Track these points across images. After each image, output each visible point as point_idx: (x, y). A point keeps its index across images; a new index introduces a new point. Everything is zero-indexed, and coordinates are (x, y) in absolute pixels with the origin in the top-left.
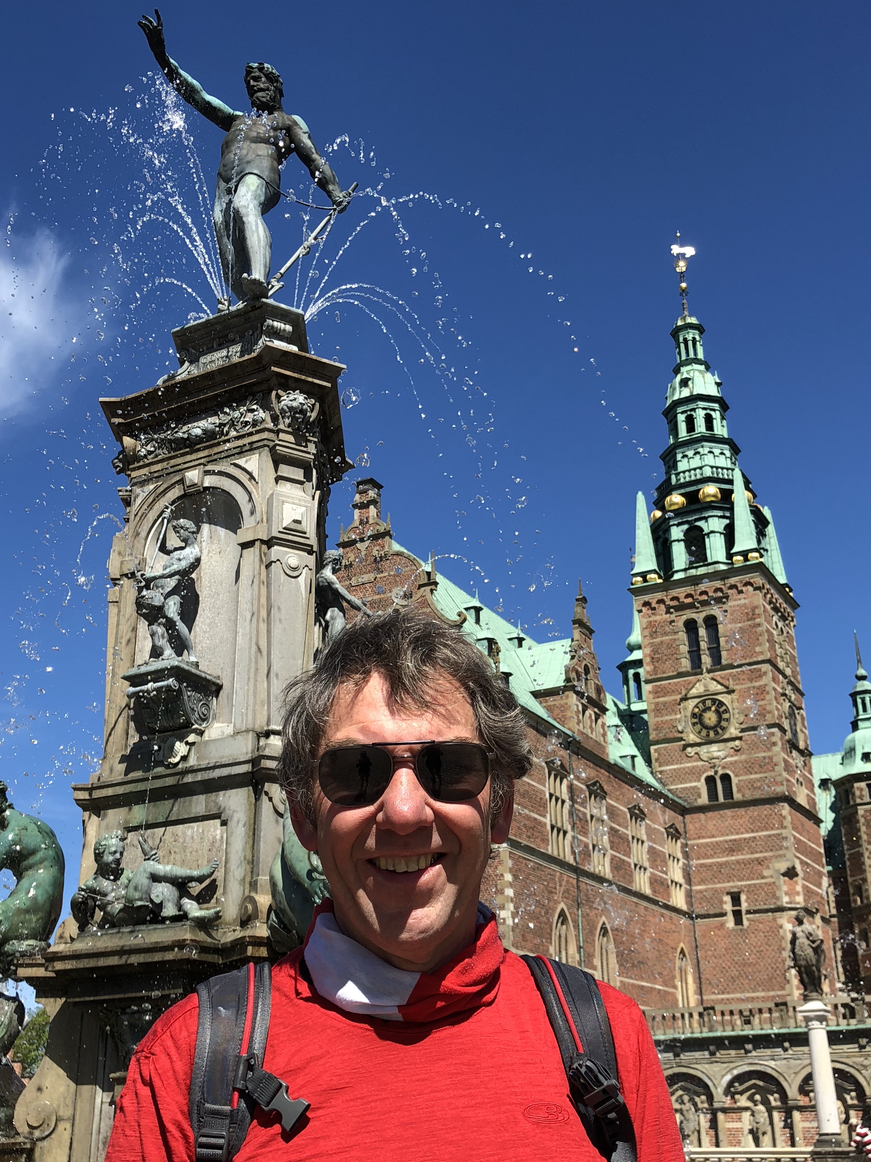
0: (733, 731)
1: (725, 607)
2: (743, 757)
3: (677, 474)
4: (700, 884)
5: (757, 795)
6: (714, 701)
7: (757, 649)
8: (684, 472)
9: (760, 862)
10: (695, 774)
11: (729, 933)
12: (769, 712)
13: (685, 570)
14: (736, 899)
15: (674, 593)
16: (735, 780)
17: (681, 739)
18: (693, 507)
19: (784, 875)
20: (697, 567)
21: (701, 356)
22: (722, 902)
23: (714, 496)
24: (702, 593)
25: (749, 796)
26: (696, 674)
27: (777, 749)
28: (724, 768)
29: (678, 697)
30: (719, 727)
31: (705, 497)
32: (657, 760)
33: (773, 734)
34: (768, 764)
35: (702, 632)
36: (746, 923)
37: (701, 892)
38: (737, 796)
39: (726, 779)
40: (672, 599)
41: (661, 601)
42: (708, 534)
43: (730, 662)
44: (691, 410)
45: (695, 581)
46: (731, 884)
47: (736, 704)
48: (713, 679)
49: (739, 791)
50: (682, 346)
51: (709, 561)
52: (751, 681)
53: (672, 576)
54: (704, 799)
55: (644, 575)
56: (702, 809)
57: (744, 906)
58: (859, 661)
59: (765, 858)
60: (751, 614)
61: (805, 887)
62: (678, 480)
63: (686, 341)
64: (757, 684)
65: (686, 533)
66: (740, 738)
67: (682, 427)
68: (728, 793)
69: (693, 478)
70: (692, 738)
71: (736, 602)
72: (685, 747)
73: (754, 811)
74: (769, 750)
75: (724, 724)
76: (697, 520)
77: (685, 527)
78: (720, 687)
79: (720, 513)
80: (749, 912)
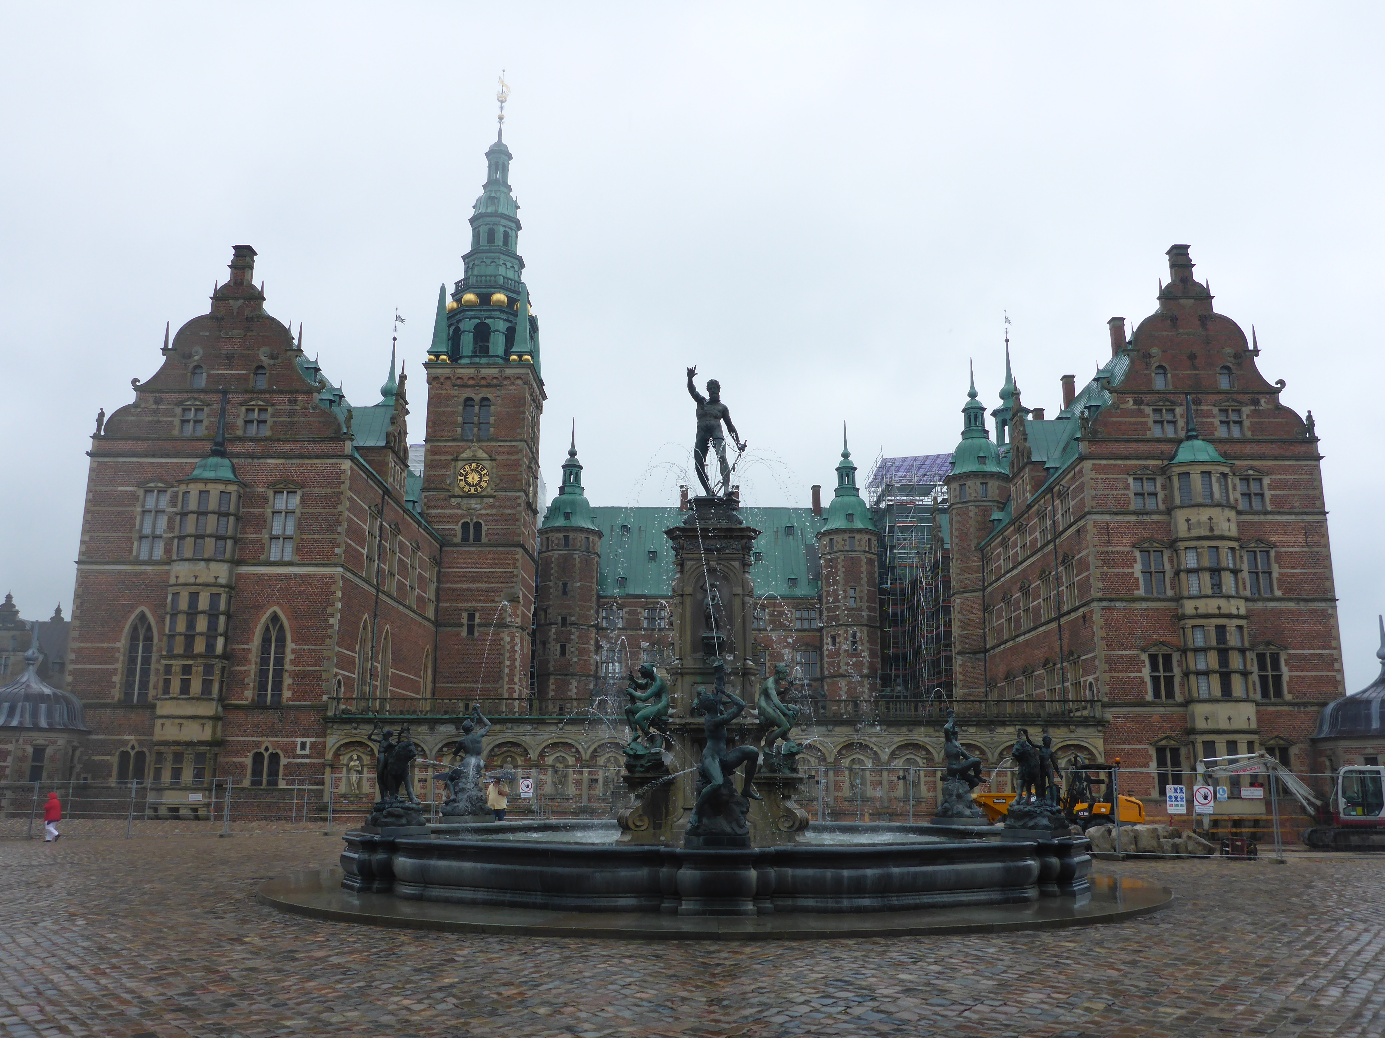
2: (494, 511)
4: (447, 601)
5: (501, 540)
6: (478, 465)
7: (518, 431)
9: (494, 590)
10: (454, 519)
11: (463, 639)
13: (471, 357)
14: (471, 617)
15: (459, 374)
16: (484, 528)
17: (449, 491)
18: (485, 308)
19: (510, 602)
20: (480, 357)
22: (461, 617)
23: (502, 301)
24: (482, 379)
25: (493, 540)
26: (467, 442)
28: (477, 517)
29: (450, 458)
30: (478, 486)
31: (495, 301)
32: (426, 504)
33: (519, 497)
35: (477, 409)
36: (476, 634)
37: (446, 607)
38: (484, 540)
39: (478, 526)
40: (457, 379)
41: (447, 378)
42: (493, 332)
43: (495, 437)
44: (492, 224)
45: (478, 367)
46: (470, 604)
47: (494, 470)
48: (480, 448)
49: (486, 536)
51: (491, 353)
52: (509, 455)
53: (459, 359)
54: (458, 539)
55: (437, 355)
56: (456, 545)
57: (477, 621)
59: (499, 588)
60: (517, 402)
61: (523, 611)
64: (513, 457)
65: (477, 326)
66: (494, 497)
67: (483, 237)
68: (478, 537)
69: (487, 282)
70: (457, 491)
71: (507, 391)
72: (450, 497)
73: (495, 552)
74: (515, 508)
75: (483, 484)
76: (486, 318)
77: (476, 322)
78: (484, 455)
79: (505, 317)
80: (479, 625)
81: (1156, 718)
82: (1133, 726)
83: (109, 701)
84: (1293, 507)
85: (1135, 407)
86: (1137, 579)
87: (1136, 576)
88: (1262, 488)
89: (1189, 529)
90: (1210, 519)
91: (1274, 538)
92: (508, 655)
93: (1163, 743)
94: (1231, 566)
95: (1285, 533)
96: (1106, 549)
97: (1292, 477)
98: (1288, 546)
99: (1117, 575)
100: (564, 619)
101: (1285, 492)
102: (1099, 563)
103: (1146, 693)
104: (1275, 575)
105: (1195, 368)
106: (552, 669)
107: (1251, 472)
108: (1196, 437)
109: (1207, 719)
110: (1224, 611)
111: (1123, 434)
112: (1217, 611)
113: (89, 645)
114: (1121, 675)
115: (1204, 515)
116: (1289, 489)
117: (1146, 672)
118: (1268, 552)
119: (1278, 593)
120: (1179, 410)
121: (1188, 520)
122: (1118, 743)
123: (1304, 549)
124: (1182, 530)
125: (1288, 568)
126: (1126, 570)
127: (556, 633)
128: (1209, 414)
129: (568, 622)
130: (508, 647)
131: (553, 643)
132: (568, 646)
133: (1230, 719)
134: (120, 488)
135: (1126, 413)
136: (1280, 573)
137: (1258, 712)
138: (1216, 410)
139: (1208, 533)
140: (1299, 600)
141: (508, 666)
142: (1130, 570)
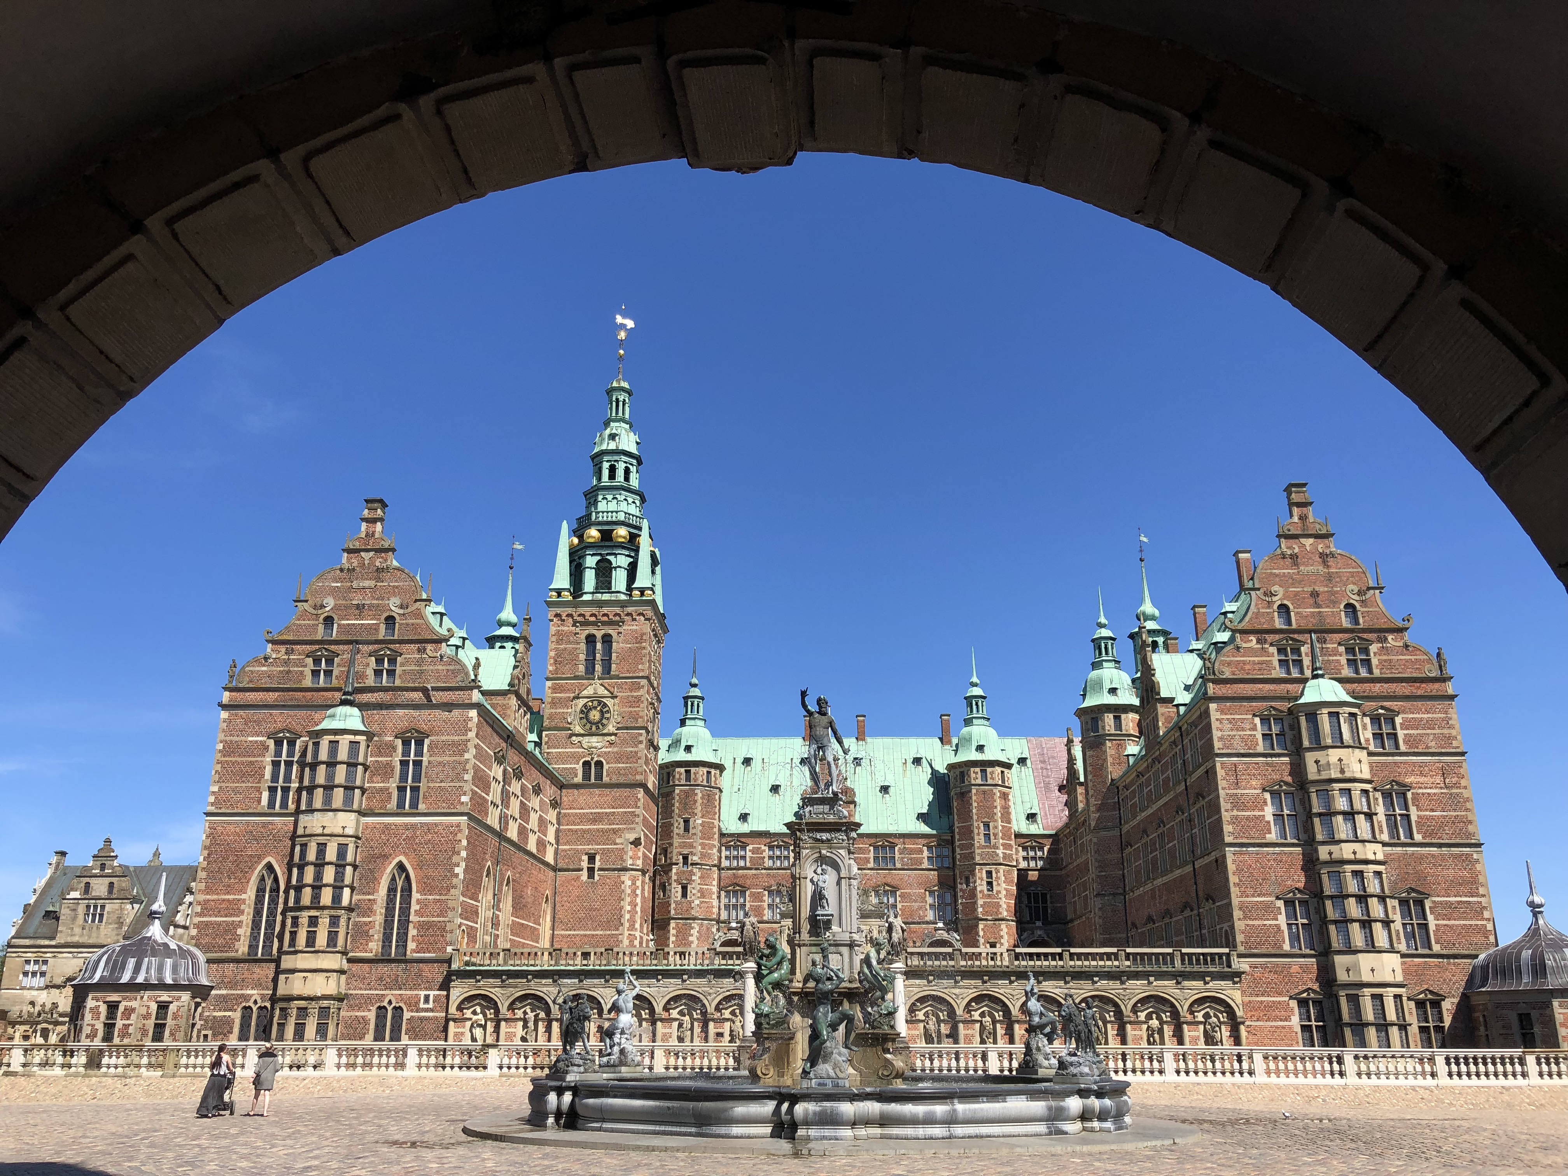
0: (611, 728)
1: (621, 630)
2: (615, 749)
3: (597, 513)
4: (565, 844)
5: (622, 780)
6: (600, 702)
7: (640, 667)
8: (603, 512)
9: (615, 831)
10: (575, 757)
11: (583, 884)
12: (641, 717)
13: (593, 593)
14: (592, 859)
15: (582, 610)
16: (606, 767)
17: (569, 729)
18: (607, 544)
19: (631, 843)
20: (602, 593)
21: (627, 416)
22: (580, 860)
23: (624, 538)
24: (604, 615)
25: (615, 780)
26: (589, 679)
27: (643, 746)
28: (599, 756)
29: (572, 695)
30: (599, 724)
31: (617, 537)
32: (546, 743)
33: (641, 734)
34: (633, 757)
35: (599, 646)
36: (597, 877)
37: (565, 850)
38: (606, 779)
39: (599, 764)
40: (579, 615)
41: (569, 615)
42: (615, 568)
43: (617, 673)
44: (615, 461)
45: (600, 604)
46: (590, 847)
47: (616, 708)
48: (602, 685)
49: (608, 775)
50: (614, 404)
51: (613, 590)
52: (631, 691)
53: (581, 595)
54: (579, 779)
55: (559, 592)
56: (577, 786)
57: (598, 864)
58: (694, 672)
59: (619, 829)
60: (639, 638)
61: (644, 853)
62: (597, 518)
63: (617, 401)
64: (635, 694)
65: (598, 563)
66: (615, 735)
67: (606, 473)
68: (599, 776)
69: (610, 519)
70: (578, 729)
71: (629, 627)
72: (571, 735)
73: (617, 792)
74: (636, 746)
75: (604, 721)
76: (607, 554)
77: (599, 558)
78: (606, 692)
79: (627, 553)
80: (600, 869)
81: (1295, 969)
82: (1272, 976)
83: (233, 954)
84: (1427, 747)
85: (1259, 646)
86: (1269, 822)
87: (1267, 819)
88: (1394, 728)
89: (1319, 771)
90: (1340, 760)
91: (1408, 780)
92: (628, 899)
93: (1305, 995)
94: (1366, 810)
95: (1422, 774)
96: (1235, 791)
97: (1426, 716)
98: (1426, 788)
99: (1248, 818)
100: (685, 858)
101: (1419, 732)
102: (1229, 806)
103: (1284, 942)
104: (1414, 818)
105: (1318, 606)
106: (673, 912)
107: (1381, 711)
108: (1322, 676)
109: (1348, 970)
110: (1360, 856)
111: (1248, 674)
112: (1352, 857)
113: (215, 897)
114: (1256, 923)
115: (1334, 755)
116: (1424, 729)
117: (1282, 920)
118: (1404, 795)
119: (1418, 837)
120: (1304, 649)
121: (1317, 762)
122: (1257, 995)
123: (1443, 791)
124: (1312, 772)
125: (1426, 810)
126: (1257, 813)
127: (676, 874)
128: (1335, 653)
129: (690, 862)
130: (629, 891)
131: (674, 885)
132: (689, 887)
133: (1373, 970)
134: (250, 739)
135: (1251, 651)
136: (1418, 816)
137: (1403, 963)
138: (1342, 649)
139: (1339, 776)
140: (1440, 846)
141: (629, 912)
142: (1261, 813)
